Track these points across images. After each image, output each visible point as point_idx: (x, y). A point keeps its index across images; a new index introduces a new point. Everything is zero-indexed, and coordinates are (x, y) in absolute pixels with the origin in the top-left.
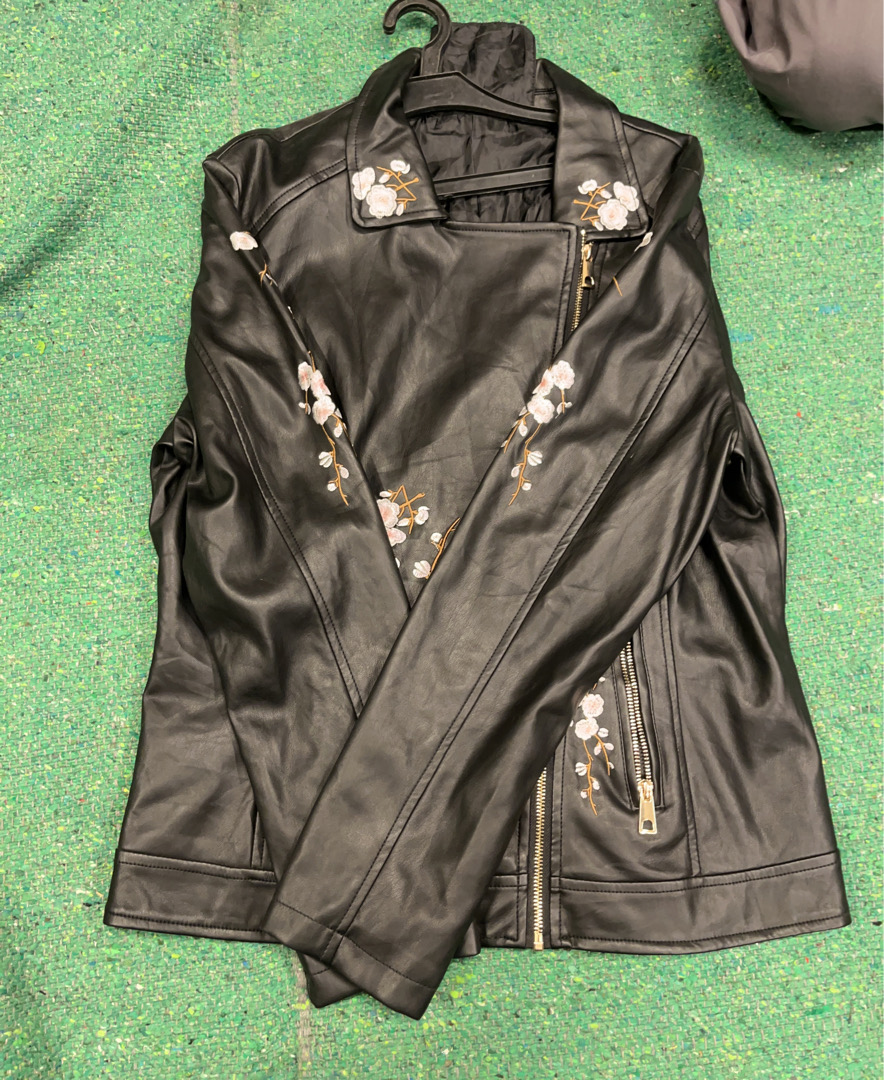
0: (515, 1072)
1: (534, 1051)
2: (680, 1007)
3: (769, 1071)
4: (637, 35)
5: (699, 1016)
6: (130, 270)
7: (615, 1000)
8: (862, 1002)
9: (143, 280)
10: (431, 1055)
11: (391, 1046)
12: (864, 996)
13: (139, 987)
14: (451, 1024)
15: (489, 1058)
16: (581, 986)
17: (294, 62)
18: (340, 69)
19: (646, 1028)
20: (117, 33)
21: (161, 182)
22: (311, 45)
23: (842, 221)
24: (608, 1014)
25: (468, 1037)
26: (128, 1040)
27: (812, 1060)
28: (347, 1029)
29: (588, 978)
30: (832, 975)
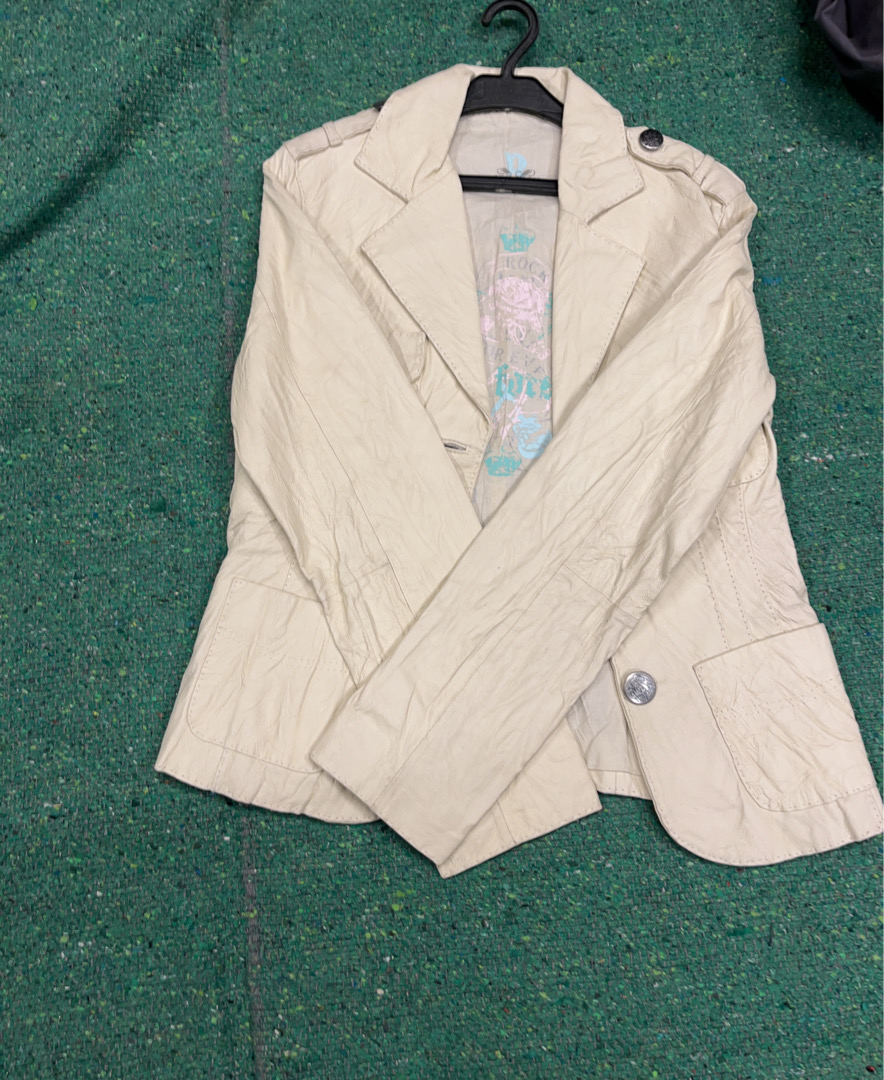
0: (453, 979)
1: (470, 960)
2: (607, 924)
3: (692, 987)
4: (601, 28)
5: (626, 933)
6: (120, 237)
7: (546, 916)
8: (781, 926)
9: (132, 246)
10: (373, 962)
11: (336, 952)
12: (783, 921)
13: (99, 894)
14: (392, 934)
15: (428, 966)
16: (514, 901)
17: (281, 49)
18: (323, 56)
19: (575, 942)
20: (117, 23)
21: (153, 157)
22: (297, 33)
23: (787, 198)
24: (540, 929)
25: (408, 947)
26: (90, 943)
27: (733, 977)
28: (294, 937)
29: (521, 895)
30: (753, 899)
